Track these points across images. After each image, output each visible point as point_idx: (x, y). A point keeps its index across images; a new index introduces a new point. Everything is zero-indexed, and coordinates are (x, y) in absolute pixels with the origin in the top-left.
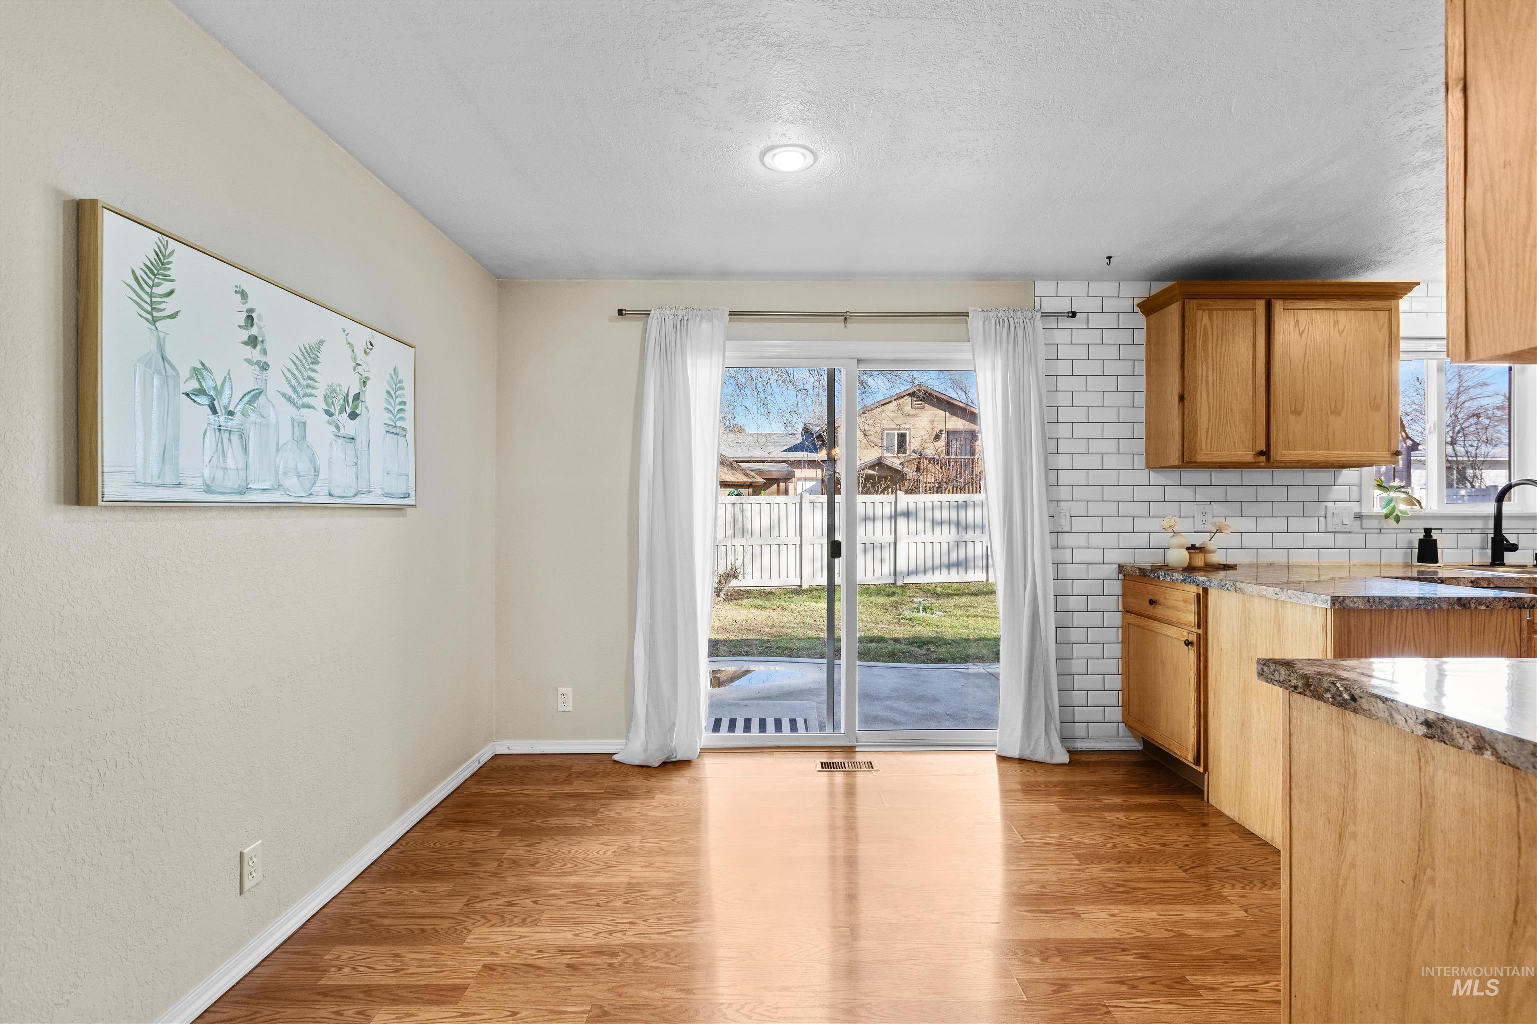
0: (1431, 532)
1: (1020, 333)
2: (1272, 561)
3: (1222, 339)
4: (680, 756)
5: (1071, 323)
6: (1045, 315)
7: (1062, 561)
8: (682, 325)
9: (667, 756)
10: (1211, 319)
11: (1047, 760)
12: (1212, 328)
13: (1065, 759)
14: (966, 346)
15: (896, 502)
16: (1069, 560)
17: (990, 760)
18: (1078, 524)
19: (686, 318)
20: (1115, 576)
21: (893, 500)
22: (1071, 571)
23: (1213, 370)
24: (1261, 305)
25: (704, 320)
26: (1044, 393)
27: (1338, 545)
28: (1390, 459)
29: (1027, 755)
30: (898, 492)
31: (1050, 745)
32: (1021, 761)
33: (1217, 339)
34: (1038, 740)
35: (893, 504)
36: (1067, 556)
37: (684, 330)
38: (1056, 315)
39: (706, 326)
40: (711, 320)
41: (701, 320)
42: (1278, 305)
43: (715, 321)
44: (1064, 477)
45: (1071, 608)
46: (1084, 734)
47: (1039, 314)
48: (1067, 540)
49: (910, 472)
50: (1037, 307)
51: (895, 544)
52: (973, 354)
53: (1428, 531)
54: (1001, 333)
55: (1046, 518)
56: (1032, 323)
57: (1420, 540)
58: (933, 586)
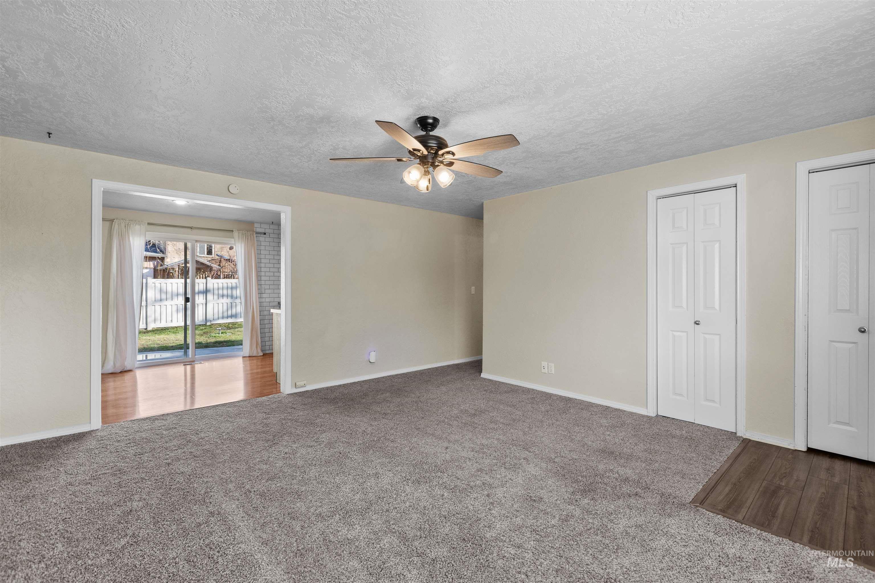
1: (249, 238)
4: (128, 369)
5: (265, 236)
6: (257, 233)
7: (262, 301)
8: (127, 226)
9: (122, 369)
11: (257, 355)
13: (262, 354)
14: (233, 240)
15: (206, 283)
16: (264, 301)
17: (240, 360)
18: (267, 291)
19: (129, 224)
20: (277, 305)
22: (265, 304)
25: (137, 225)
26: (257, 255)
29: (251, 355)
30: (208, 278)
31: (258, 351)
32: (249, 357)
34: (254, 350)
35: (205, 284)
36: (264, 300)
37: (129, 228)
38: (261, 233)
39: (137, 227)
40: (140, 225)
41: (136, 225)
43: (141, 225)
44: (263, 278)
45: (265, 314)
46: (268, 349)
47: (255, 233)
48: (264, 295)
49: (215, 266)
50: (255, 230)
51: (206, 304)
52: (235, 242)
54: (244, 237)
55: (257, 289)
56: (253, 235)
58: (228, 324)
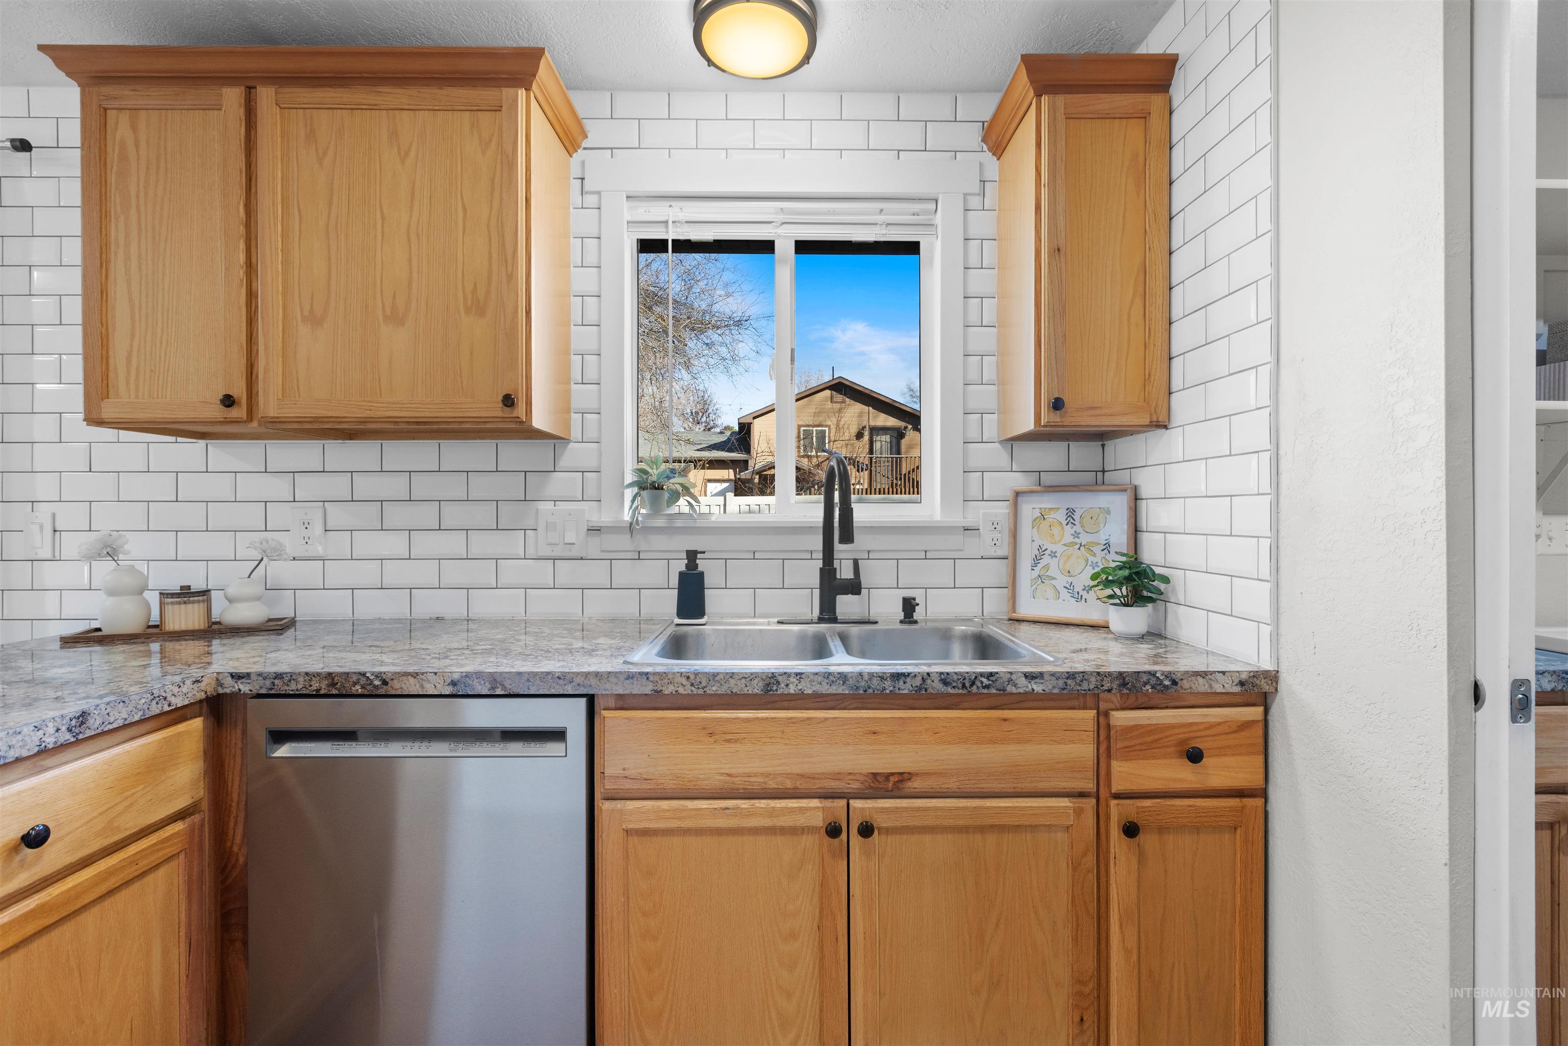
0: (696, 558)
2: (438, 611)
3: (158, 168)
10: (134, 128)
12: (137, 146)
21: (722, 503)
23: (140, 230)
24: (232, 96)
27: (561, 580)
28: (500, 414)
33: (148, 169)
42: (266, 95)
53: (692, 556)
57: (681, 574)
